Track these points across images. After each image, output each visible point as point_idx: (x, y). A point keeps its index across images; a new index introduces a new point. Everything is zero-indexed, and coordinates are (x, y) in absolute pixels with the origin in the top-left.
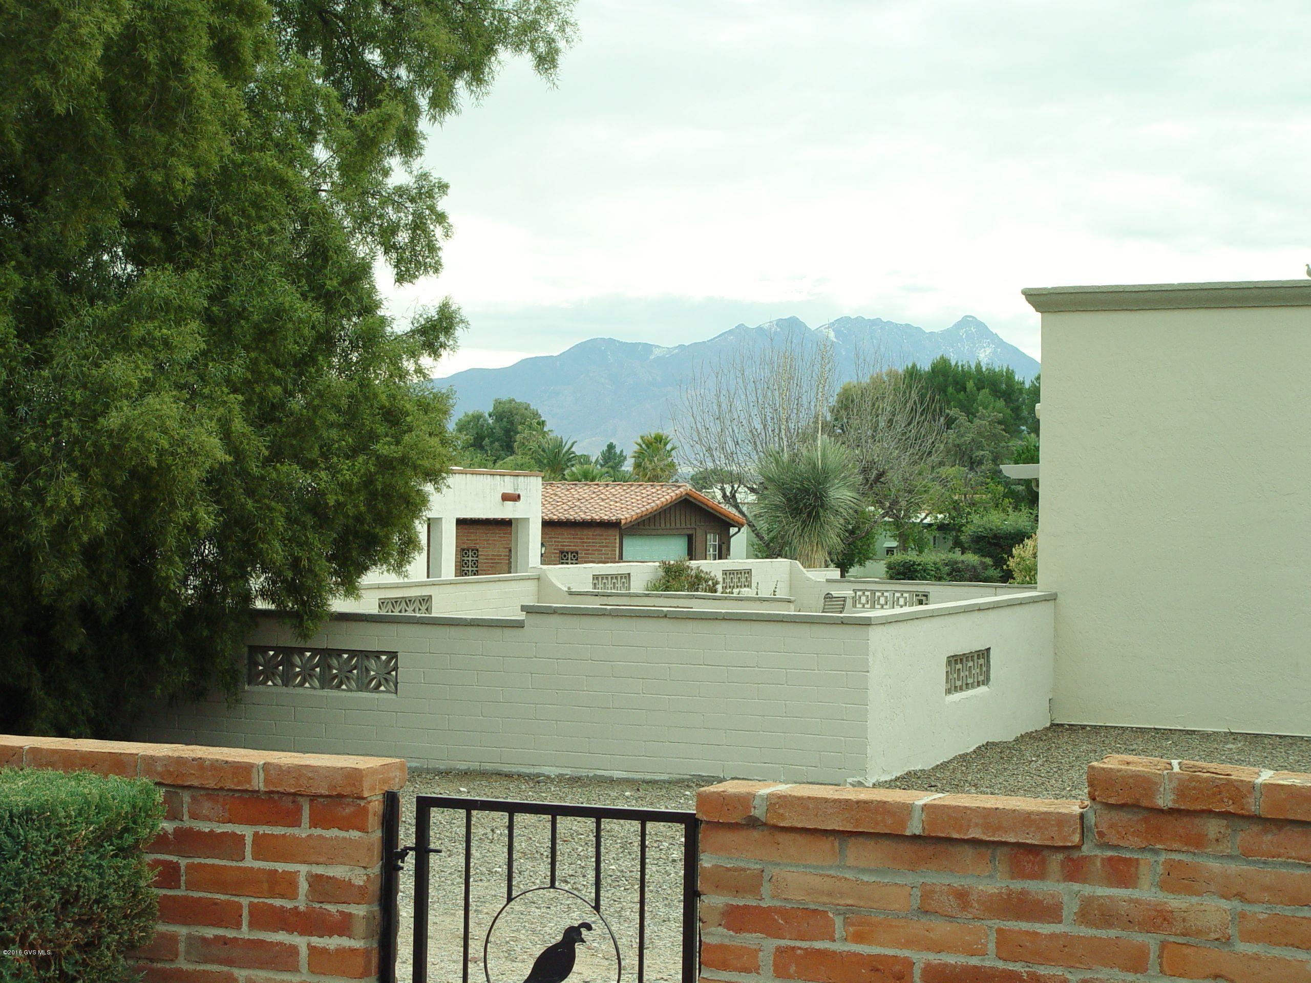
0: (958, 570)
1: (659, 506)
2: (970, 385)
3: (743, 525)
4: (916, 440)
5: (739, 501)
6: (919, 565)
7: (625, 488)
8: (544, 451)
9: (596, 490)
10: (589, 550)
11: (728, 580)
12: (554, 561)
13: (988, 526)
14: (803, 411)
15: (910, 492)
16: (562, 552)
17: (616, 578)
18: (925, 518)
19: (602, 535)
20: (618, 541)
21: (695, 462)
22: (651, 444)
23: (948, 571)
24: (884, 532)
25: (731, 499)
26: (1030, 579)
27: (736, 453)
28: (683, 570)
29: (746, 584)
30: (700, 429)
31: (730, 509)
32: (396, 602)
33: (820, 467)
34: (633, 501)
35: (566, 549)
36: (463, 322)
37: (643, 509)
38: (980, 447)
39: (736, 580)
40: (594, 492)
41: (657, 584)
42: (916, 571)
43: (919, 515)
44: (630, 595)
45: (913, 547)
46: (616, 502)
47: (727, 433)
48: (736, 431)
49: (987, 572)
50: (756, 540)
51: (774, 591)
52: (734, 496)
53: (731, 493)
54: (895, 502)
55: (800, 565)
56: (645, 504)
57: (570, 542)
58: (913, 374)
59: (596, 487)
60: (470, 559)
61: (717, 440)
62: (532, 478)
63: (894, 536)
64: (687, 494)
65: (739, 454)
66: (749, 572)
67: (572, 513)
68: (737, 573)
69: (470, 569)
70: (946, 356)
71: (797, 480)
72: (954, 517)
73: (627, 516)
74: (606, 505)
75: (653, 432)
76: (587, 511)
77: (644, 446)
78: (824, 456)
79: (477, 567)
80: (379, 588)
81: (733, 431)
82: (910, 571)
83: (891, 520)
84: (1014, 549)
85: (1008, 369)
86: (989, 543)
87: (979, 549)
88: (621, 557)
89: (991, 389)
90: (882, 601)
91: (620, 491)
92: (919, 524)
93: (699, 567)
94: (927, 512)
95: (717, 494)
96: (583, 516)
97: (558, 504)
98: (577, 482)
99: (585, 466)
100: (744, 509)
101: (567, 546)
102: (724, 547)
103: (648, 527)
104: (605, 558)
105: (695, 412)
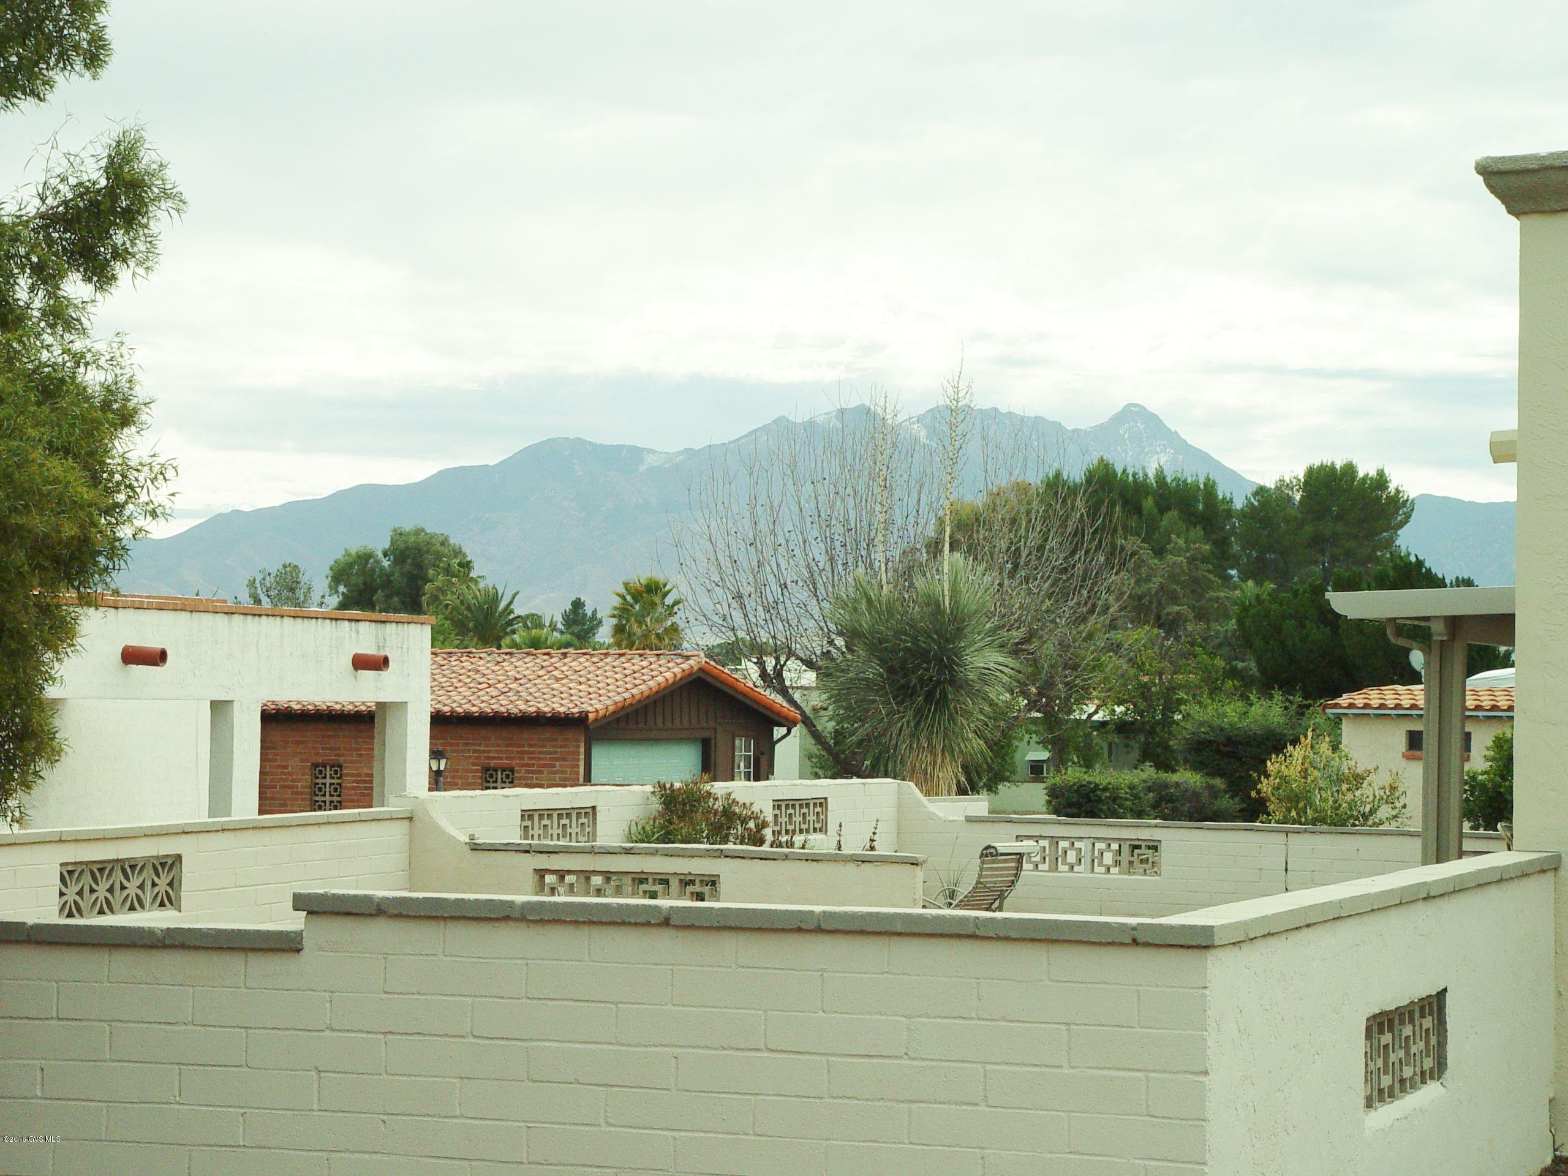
0: (1170, 800)
1: (654, 690)
2: (1148, 503)
3: (794, 723)
4: (1084, 580)
5: (788, 683)
6: (1105, 789)
7: (595, 659)
8: (469, 608)
9: (544, 664)
10: (533, 765)
11: (784, 819)
12: (474, 784)
13: (1217, 722)
14: (895, 531)
15: (1075, 667)
16: (487, 769)
17: (569, 815)
18: (1096, 712)
19: (556, 740)
20: (582, 750)
21: (715, 618)
22: (641, 595)
23: (1152, 801)
24: (1027, 737)
25: (775, 680)
26: (1298, 814)
27: (783, 602)
28: (698, 801)
29: (818, 826)
30: (722, 562)
31: (773, 697)
32: (101, 870)
33: (948, 611)
34: (609, 681)
35: (492, 763)
36: (169, 197)
37: (627, 695)
38: (1174, 599)
39: (798, 819)
40: (543, 667)
41: (648, 828)
42: (1100, 800)
43: (1084, 707)
44: (592, 851)
45: (1076, 760)
46: (580, 683)
47: (768, 569)
48: (783, 567)
49: (1218, 803)
50: (815, 749)
51: (872, 840)
52: (779, 674)
53: (775, 668)
54: (1049, 684)
55: (917, 791)
56: (628, 686)
57: (501, 752)
58: (1055, 485)
59: (546, 657)
60: (328, 781)
61: (751, 580)
62: (412, 626)
63: (1043, 743)
64: (701, 669)
65: (788, 605)
66: (823, 803)
67: (503, 702)
68: (801, 806)
69: (328, 798)
70: (1109, 457)
71: (905, 634)
72: (1143, 711)
73: (598, 706)
74: (562, 689)
75: (641, 575)
76: (529, 698)
77: (629, 598)
78: (954, 590)
79: (339, 796)
80: (61, 841)
81: (778, 565)
82: (1089, 800)
83: (1039, 715)
84: (1268, 763)
85: (1208, 479)
86: (1218, 751)
87: (1201, 763)
88: (588, 780)
89: (1181, 511)
90: (1072, 857)
91: (586, 664)
92: (1086, 721)
93: (730, 794)
94: (1097, 702)
95: (750, 671)
96: (523, 707)
97: (480, 686)
98: (514, 650)
99: (534, 631)
100: (797, 696)
101: (494, 758)
102: (764, 761)
103: (634, 727)
104: (560, 779)
105: (714, 535)
